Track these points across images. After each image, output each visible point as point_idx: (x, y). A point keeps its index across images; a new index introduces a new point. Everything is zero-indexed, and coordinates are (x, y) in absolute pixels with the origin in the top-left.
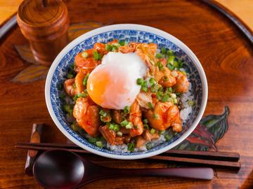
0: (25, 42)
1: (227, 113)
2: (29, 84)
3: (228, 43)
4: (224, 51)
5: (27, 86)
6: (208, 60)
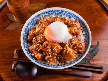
1: (98, 44)
2: (12, 31)
3: (99, 13)
4: (97, 16)
5: (12, 32)
6: (90, 21)
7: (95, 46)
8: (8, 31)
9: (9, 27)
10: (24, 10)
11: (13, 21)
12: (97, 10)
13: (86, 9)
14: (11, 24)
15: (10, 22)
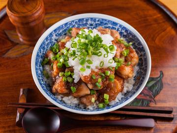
1: (162, 76)
2: (16, 59)
3: (160, 25)
4: (157, 31)
7: (157, 78)
8: (9, 58)
10: (35, 20)
11: (17, 42)
13: (137, 20)
14: (13, 49)
15: (11, 45)
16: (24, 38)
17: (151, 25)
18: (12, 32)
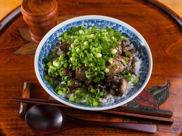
0: (26, 26)
1: (169, 85)
2: (26, 56)
3: (172, 35)
4: (169, 41)
6: (157, 47)
7: (164, 87)
8: (19, 55)
9: (21, 49)
11: (29, 40)
12: (168, 31)
13: (150, 28)
14: (25, 46)
15: (23, 42)
16: (36, 37)
17: (163, 34)
18: (25, 30)
